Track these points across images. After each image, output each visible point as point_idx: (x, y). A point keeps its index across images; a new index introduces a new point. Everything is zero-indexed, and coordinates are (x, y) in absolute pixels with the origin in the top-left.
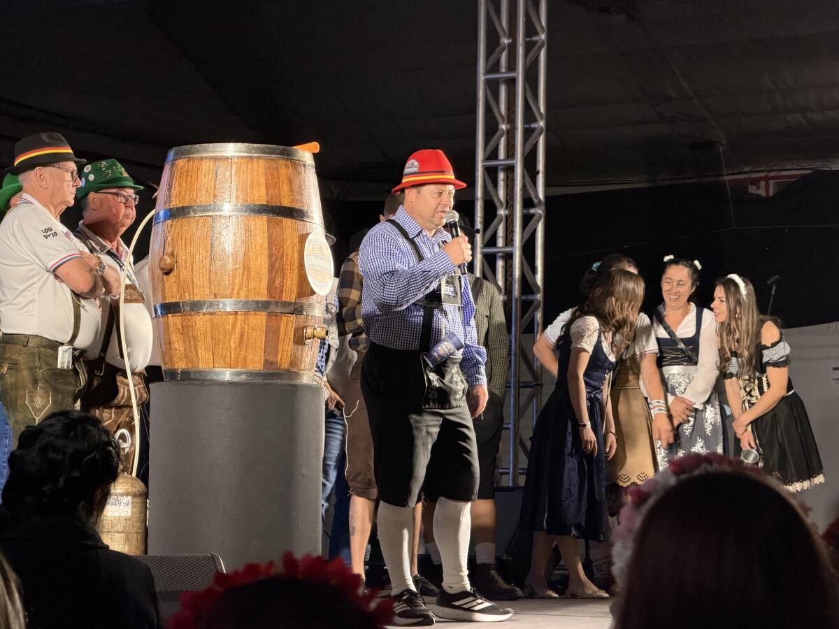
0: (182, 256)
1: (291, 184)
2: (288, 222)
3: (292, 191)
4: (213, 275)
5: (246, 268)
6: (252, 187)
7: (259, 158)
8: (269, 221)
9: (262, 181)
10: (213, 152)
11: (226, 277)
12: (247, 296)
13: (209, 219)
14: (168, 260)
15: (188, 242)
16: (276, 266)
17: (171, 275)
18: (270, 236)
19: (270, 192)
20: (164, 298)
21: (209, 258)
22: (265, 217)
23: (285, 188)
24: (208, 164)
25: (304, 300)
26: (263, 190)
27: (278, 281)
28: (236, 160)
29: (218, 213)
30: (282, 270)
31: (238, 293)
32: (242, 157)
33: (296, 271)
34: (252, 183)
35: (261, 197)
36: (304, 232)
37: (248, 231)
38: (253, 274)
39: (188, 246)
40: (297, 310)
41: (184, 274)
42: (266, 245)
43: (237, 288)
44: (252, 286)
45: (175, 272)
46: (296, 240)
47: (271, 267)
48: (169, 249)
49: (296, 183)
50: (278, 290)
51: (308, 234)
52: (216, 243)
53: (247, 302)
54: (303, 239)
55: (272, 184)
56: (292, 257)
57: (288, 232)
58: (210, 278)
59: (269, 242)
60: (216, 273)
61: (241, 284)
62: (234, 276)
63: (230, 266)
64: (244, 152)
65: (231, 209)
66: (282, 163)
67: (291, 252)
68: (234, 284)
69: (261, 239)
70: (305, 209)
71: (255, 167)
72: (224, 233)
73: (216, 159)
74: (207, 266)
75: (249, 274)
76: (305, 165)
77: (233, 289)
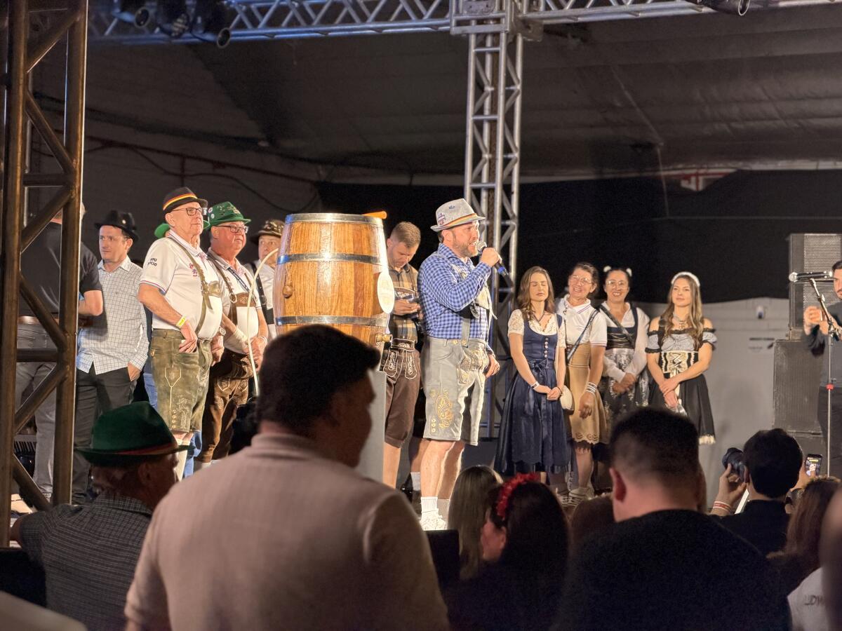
0: (298, 287)
1: (369, 240)
2: (367, 265)
3: (369, 244)
4: (318, 300)
5: (340, 295)
6: (344, 242)
7: (349, 223)
8: (355, 265)
9: (351, 239)
10: (319, 219)
11: (327, 301)
12: (340, 314)
13: (316, 263)
14: (289, 289)
15: (302, 277)
16: (359, 294)
17: (290, 298)
18: (355, 275)
19: (356, 245)
20: (285, 313)
21: (315, 288)
22: (353, 262)
23: (366, 243)
24: (315, 226)
25: (376, 317)
26: (352, 244)
27: (360, 304)
28: (334, 224)
29: (322, 260)
30: (363, 297)
31: (335, 312)
32: (338, 223)
33: (372, 297)
34: (344, 240)
35: (350, 249)
36: (378, 272)
37: (342, 271)
38: (344, 299)
39: (302, 280)
40: (372, 323)
41: (299, 298)
42: (353, 281)
43: (334, 308)
44: (343, 307)
45: (293, 297)
46: (372, 277)
47: (356, 295)
48: (289, 282)
49: (372, 240)
50: (360, 310)
51: (379, 273)
52: (320, 279)
53: (340, 318)
54: (376, 276)
55: (358, 241)
56: (370, 288)
57: (367, 272)
58: (316, 301)
59: (355, 279)
60: (320, 298)
61: (337, 307)
62: (332, 301)
63: (329, 294)
64: (339, 219)
65: (330, 257)
66: (363, 226)
67: (368, 285)
68: (332, 306)
69: (350, 277)
70: (378, 256)
71: (346, 229)
72: (326, 272)
73: (321, 224)
74: (315, 294)
75: (342, 300)
76: (377, 228)
77: (331, 309)
